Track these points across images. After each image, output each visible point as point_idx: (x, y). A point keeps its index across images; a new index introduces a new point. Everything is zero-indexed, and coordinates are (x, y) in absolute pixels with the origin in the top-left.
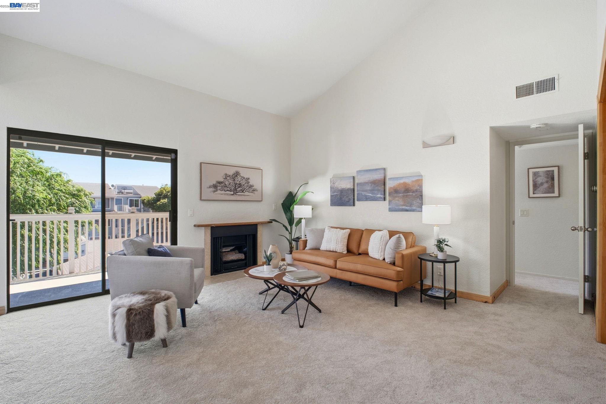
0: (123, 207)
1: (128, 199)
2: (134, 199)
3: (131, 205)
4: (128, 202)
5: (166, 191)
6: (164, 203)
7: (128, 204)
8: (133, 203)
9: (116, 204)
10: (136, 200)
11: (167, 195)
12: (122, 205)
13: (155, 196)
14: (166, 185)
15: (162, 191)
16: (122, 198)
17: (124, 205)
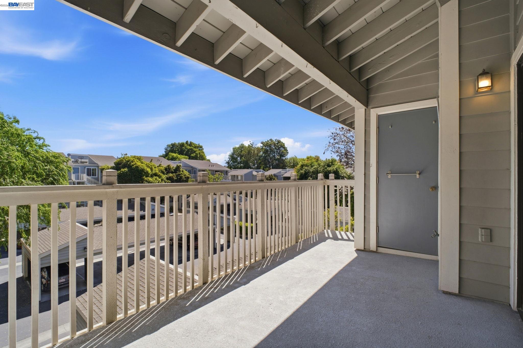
0: (81, 176)
1: (85, 168)
2: (92, 168)
3: (88, 174)
4: (85, 171)
5: (125, 160)
6: (124, 172)
7: (85, 173)
8: (91, 173)
9: (73, 173)
10: (93, 169)
11: (127, 164)
12: (80, 174)
13: (115, 166)
14: (125, 154)
15: (122, 160)
16: (80, 167)
17: (82, 174)
